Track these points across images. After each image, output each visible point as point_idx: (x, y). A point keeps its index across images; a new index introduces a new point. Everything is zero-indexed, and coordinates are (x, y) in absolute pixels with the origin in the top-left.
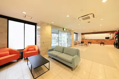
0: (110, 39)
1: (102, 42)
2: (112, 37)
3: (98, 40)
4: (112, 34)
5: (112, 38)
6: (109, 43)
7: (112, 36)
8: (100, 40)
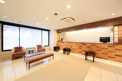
0: (111, 42)
1: (91, 50)
2: (116, 36)
3: (84, 44)
4: (116, 28)
5: (116, 40)
6: (109, 54)
7: (116, 33)
8: (88, 45)
